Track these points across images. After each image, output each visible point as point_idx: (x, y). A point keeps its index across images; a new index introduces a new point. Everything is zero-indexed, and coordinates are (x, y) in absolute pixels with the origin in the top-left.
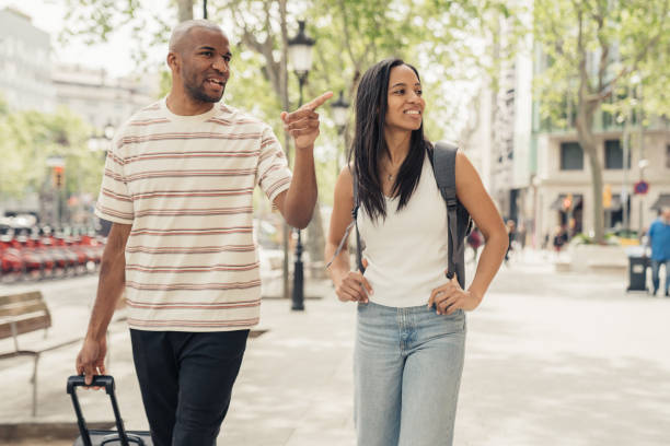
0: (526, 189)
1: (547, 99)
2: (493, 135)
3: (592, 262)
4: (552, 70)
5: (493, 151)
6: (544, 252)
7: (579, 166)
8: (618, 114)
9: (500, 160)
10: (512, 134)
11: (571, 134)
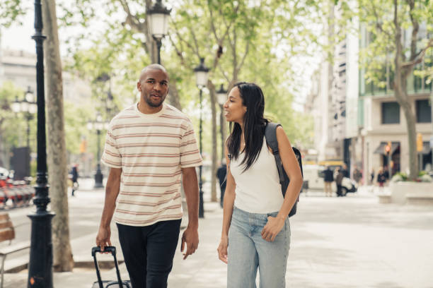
0: (356, 139)
1: (370, 68)
2: (330, 98)
3: (409, 195)
4: (374, 45)
5: (331, 111)
6: (371, 188)
7: (396, 120)
8: (426, 78)
9: (336, 117)
10: (345, 97)
11: (390, 96)
